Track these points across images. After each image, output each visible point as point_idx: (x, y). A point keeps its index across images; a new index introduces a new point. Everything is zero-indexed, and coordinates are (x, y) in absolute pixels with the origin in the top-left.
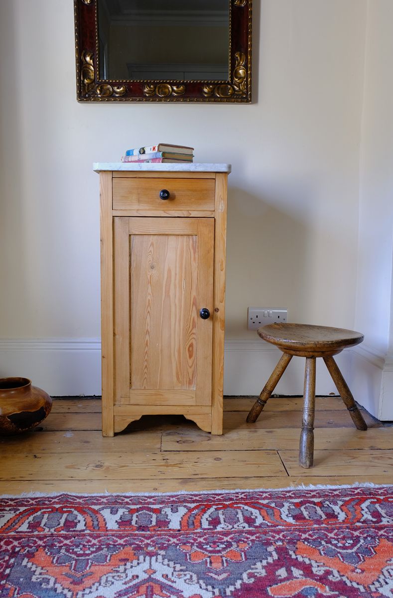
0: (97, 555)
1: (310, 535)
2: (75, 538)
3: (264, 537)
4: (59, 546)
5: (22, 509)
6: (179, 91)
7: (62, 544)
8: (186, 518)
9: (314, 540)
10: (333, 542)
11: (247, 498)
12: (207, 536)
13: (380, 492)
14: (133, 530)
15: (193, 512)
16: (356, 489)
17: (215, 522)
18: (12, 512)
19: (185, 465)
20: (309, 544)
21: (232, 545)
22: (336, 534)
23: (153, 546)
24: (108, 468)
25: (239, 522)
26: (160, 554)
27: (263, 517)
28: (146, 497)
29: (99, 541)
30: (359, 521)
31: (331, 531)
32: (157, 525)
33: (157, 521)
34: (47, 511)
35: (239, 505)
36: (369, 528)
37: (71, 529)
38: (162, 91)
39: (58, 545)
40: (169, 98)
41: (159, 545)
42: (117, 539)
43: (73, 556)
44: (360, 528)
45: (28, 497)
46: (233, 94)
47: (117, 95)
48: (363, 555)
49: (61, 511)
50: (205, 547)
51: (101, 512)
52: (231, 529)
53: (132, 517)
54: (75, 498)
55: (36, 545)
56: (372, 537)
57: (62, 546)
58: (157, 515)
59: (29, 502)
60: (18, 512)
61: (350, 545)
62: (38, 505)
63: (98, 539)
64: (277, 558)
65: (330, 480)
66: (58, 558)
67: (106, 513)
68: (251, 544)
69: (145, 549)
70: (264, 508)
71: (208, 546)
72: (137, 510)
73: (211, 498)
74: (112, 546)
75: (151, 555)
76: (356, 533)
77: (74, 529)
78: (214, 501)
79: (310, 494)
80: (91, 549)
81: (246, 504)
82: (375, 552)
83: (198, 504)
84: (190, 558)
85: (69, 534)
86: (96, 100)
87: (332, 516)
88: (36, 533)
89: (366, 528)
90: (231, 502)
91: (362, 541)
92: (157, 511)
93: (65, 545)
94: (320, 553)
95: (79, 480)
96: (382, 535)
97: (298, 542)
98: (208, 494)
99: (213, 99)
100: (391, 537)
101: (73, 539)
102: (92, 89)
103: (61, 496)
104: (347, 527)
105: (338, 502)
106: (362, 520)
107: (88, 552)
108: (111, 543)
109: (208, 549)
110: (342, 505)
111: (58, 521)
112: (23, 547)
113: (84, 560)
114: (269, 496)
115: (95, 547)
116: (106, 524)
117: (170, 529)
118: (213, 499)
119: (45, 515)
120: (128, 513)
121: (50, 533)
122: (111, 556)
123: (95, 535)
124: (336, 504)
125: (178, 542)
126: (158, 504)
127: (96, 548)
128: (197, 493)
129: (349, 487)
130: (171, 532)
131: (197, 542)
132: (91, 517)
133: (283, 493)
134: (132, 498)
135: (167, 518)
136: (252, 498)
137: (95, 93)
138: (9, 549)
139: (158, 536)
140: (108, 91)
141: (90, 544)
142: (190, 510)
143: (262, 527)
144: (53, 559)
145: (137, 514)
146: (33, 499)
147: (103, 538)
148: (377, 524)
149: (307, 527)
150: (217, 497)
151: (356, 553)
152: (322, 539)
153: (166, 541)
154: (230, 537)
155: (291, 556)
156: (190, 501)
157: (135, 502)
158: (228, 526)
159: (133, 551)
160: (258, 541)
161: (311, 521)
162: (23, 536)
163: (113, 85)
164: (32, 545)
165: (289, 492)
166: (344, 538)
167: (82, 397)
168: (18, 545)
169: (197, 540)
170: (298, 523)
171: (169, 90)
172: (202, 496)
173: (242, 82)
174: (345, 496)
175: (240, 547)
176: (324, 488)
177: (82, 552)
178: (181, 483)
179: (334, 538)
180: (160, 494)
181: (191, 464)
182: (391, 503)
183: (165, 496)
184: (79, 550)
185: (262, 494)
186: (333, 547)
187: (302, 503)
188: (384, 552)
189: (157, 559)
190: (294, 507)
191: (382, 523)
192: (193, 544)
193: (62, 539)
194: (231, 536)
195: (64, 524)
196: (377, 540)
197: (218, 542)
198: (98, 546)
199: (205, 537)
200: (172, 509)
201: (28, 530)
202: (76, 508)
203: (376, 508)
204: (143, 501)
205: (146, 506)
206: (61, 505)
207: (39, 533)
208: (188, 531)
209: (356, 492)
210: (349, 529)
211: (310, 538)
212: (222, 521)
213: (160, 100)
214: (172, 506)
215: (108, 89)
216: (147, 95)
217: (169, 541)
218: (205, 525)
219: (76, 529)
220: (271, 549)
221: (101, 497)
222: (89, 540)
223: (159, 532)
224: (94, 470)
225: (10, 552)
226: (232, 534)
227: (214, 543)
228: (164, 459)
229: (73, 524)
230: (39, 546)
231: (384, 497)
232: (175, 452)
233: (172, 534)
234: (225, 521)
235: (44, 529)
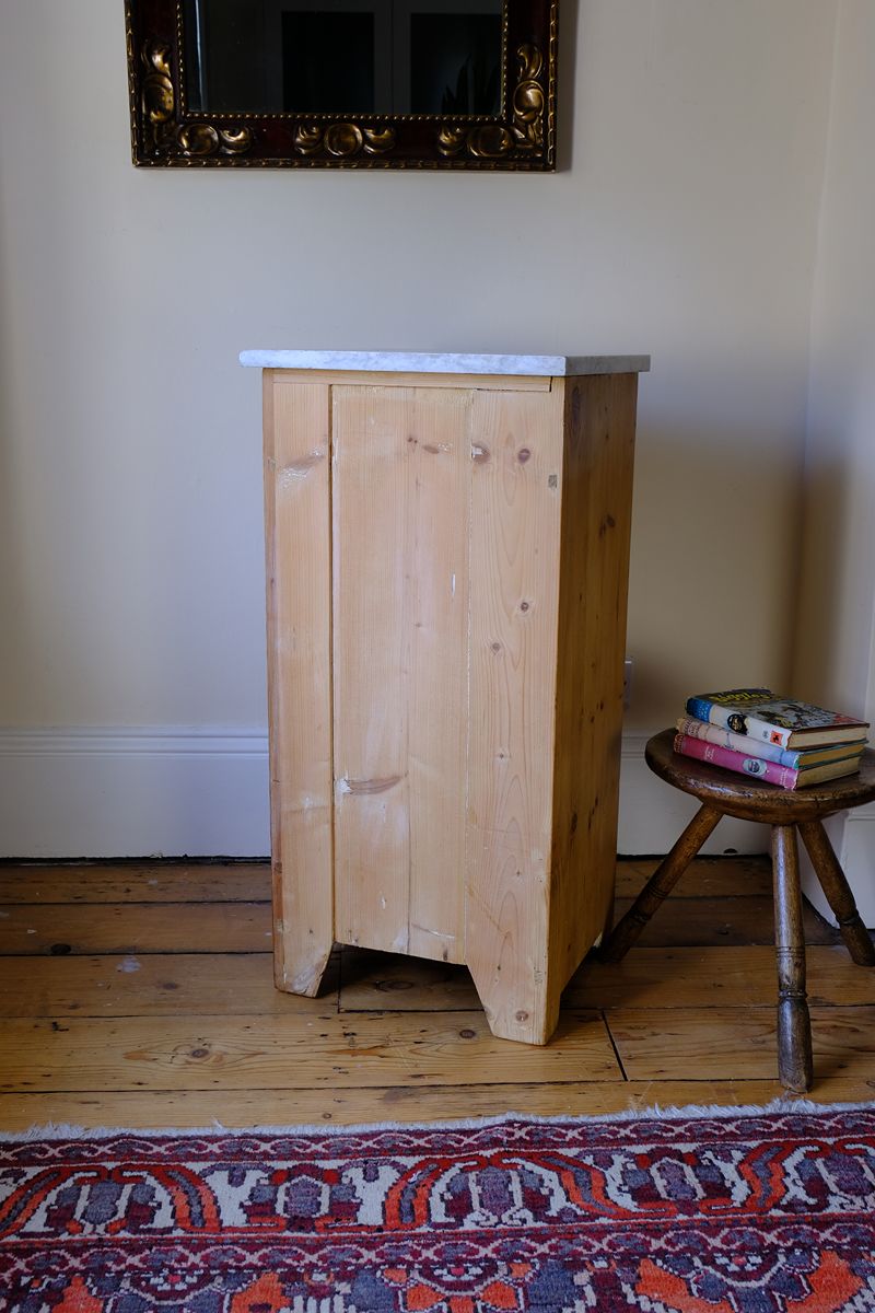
0: (201, 1295)
1: (668, 1242)
2: (150, 1249)
3: (568, 1247)
4: (117, 1272)
5: (32, 1172)
6: (380, 142)
7: (123, 1266)
8: (395, 1195)
9: (676, 1255)
10: (718, 1261)
11: (531, 1143)
12: (443, 1243)
13: (829, 1124)
14: (279, 1228)
15: (411, 1180)
16: (775, 1117)
17: (459, 1205)
18: (10, 1180)
19: (392, 1049)
20: (665, 1266)
21: (496, 1269)
22: (726, 1241)
23: (325, 1270)
24: (220, 1058)
25: (514, 1205)
26: (338, 1293)
27: (567, 1193)
28: (307, 1138)
29: (205, 1259)
30: (777, 1206)
31: (713, 1230)
32: (331, 1213)
33: (332, 1204)
34: (89, 1178)
35: (513, 1160)
36: (798, 1223)
37: (141, 1227)
38: (339, 141)
39: (115, 1268)
40: (356, 159)
41: (338, 1269)
42: (244, 1253)
43: (149, 1297)
44: (777, 1223)
45: (44, 1138)
46: (509, 150)
47: (230, 152)
48: (784, 1296)
49: (116, 1177)
50: (437, 1272)
51: (208, 1179)
52: (496, 1224)
53: (276, 1192)
54: (148, 1143)
55: (66, 1268)
56: (806, 1249)
57: (122, 1272)
58: (331, 1186)
59: (46, 1152)
60: (22, 1181)
61: (755, 1268)
62: (65, 1160)
63: (203, 1253)
64: (595, 1304)
65: (718, 1090)
66: (116, 1303)
67: (218, 1181)
68: (538, 1267)
69: (306, 1278)
70: (570, 1168)
71: (445, 1272)
72: (289, 1174)
73: (453, 1143)
74: (233, 1271)
75: (320, 1293)
76: (770, 1238)
77: (150, 1225)
78: (458, 1151)
79: (672, 1131)
80: (188, 1279)
81: (529, 1158)
82: (809, 1287)
83: (422, 1158)
84: (404, 1303)
85: (137, 1240)
86: (179, 162)
87: (719, 1190)
88: (64, 1237)
89: (793, 1224)
90: (496, 1150)
91: (782, 1259)
92: (333, 1177)
93: (131, 1267)
94: (690, 1290)
95: (157, 1092)
96: (827, 1242)
97: (642, 1261)
98: (446, 1132)
99: (463, 164)
100: (846, 1247)
101: (147, 1252)
102: (169, 135)
103: (116, 1139)
104: (750, 1219)
105: (733, 1152)
106: (784, 1202)
107: (180, 1287)
108: (231, 1262)
109: (444, 1279)
110: (741, 1162)
111: (113, 1203)
112: (37, 1275)
113: (172, 1307)
114: (581, 1138)
115: (196, 1273)
116: (219, 1212)
117: (361, 1225)
118: (456, 1145)
119: (83, 1187)
120: (267, 1182)
121: (95, 1237)
122: (232, 1295)
123: (196, 1241)
124: (728, 1158)
125: (378, 1260)
126: (335, 1158)
127: (198, 1276)
128: (421, 1127)
129: (759, 1111)
130: (363, 1233)
131: (420, 1259)
132: (186, 1193)
133: (611, 1128)
134: (278, 1141)
135: (354, 1197)
136: (542, 1143)
137: (177, 146)
138: (7, 1280)
139: (335, 1244)
140: (208, 142)
141: (184, 1265)
142: (405, 1173)
143: (565, 1219)
144: (106, 1304)
145: (288, 1184)
146: (54, 1144)
147: (212, 1249)
148: (817, 1214)
149: (663, 1220)
150: (467, 1141)
151: (768, 1289)
152: (696, 1253)
153: (353, 1257)
154: (492, 1246)
155: (625, 1296)
156: (407, 1149)
157: (282, 1151)
158: (488, 1219)
159: (280, 1284)
160: (554, 1257)
161: (671, 1203)
162: (36, 1246)
163: (219, 126)
164: (58, 1269)
165: (624, 1125)
166: (742, 1251)
167: (158, 858)
168: (26, 1270)
169: (421, 1256)
170: (642, 1210)
171: (356, 138)
172: (433, 1135)
173: (533, 121)
174: (752, 1136)
175: (514, 1274)
176: (702, 1115)
177: (167, 1287)
178: (385, 1099)
179: (721, 1250)
180: (339, 1131)
181: (408, 1048)
182: (850, 1156)
183: (350, 1136)
184: (161, 1280)
185: (564, 1131)
186: (719, 1275)
187: (652, 1157)
188: (830, 1287)
189: (332, 1304)
190: (634, 1167)
191: (828, 1211)
192: (410, 1265)
193: (122, 1252)
194: (496, 1244)
195: (126, 1212)
196: (814, 1254)
197: (466, 1261)
198: (202, 1272)
199: (439, 1246)
200: (364, 1171)
201: (47, 1229)
202: (152, 1171)
203: (817, 1170)
204: (301, 1151)
205: (308, 1162)
206: (119, 1164)
207: (70, 1237)
208: (399, 1232)
209: (775, 1126)
210: (755, 1225)
211: (670, 1249)
212: (476, 1203)
213: (335, 166)
214: (366, 1162)
215: (209, 136)
216: (303, 151)
217: (359, 1256)
218: (439, 1214)
219: (153, 1226)
220: (582, 1278)
221: (207, 1139)
222: (183, 1255)
223: (336, 1234)
224: (189, 1063)
225: (10, 1287)
226: (497, 1239)
227: (459, 1262)
228: (346, 1035)
229: (147, 1213)
230: (74, 1270)
231: (837, 1139)
232: (371, 1016)
233: (366, 1237)
234: (482, 1205)
235: (83, 1226)
